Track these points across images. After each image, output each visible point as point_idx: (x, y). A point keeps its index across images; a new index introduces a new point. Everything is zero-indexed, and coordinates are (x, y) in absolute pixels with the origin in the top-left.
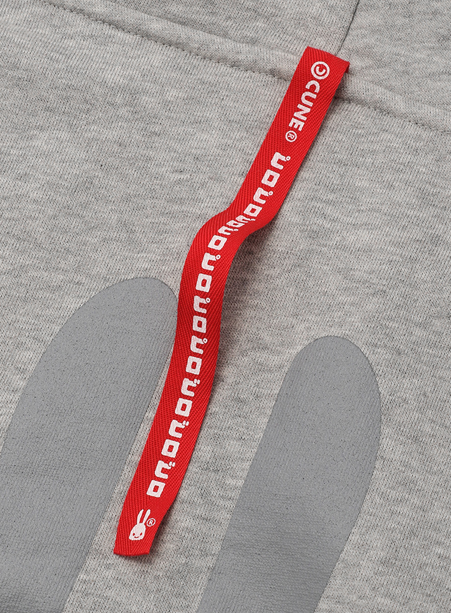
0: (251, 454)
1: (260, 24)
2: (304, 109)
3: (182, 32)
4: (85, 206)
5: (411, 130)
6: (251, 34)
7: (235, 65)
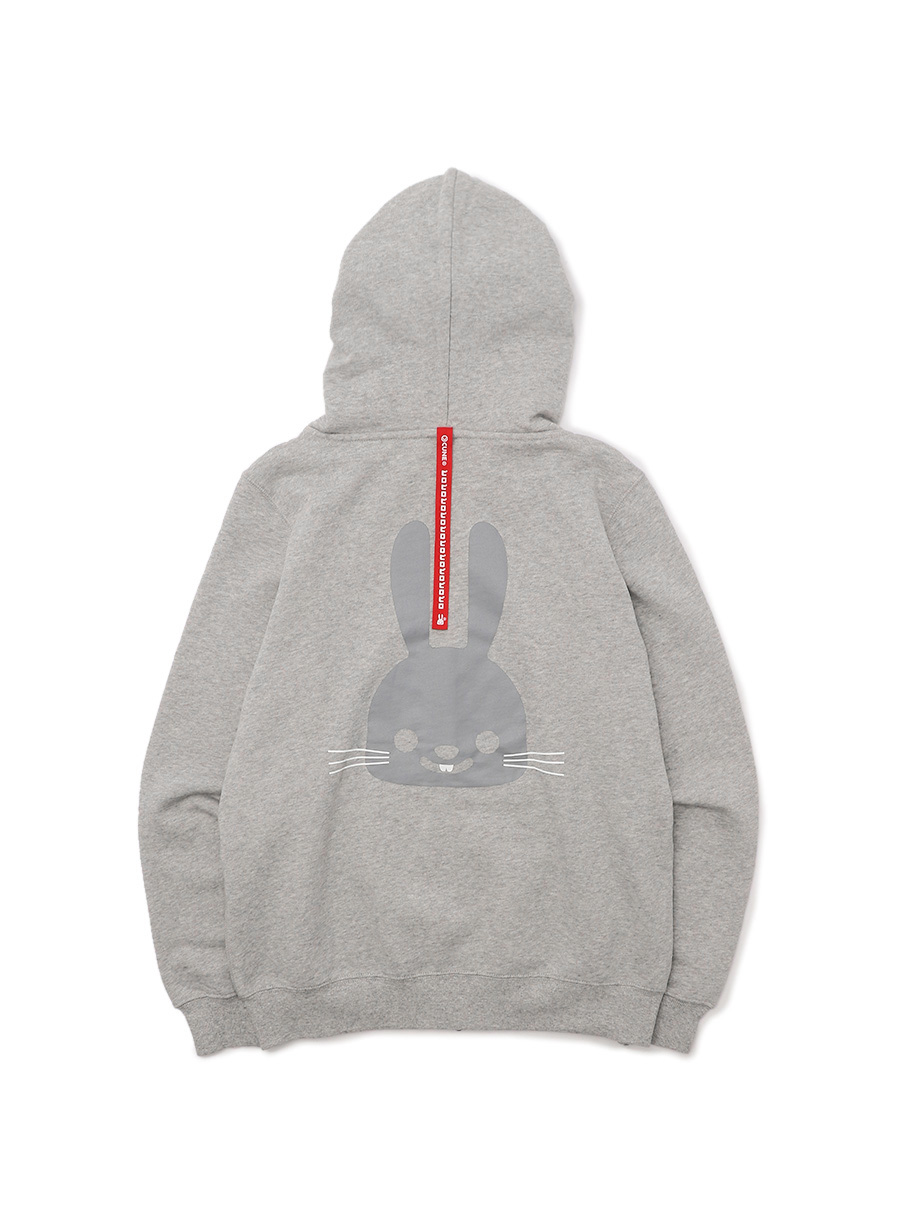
0: (467, 566)
1: (418, 421)
2: (445, 452)
3: (394, 434)
4: (385, 505)
5: (480, 442)
6: (416, 426)
7: (415, 438)
